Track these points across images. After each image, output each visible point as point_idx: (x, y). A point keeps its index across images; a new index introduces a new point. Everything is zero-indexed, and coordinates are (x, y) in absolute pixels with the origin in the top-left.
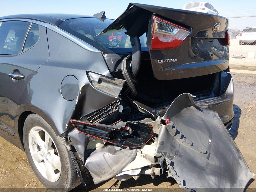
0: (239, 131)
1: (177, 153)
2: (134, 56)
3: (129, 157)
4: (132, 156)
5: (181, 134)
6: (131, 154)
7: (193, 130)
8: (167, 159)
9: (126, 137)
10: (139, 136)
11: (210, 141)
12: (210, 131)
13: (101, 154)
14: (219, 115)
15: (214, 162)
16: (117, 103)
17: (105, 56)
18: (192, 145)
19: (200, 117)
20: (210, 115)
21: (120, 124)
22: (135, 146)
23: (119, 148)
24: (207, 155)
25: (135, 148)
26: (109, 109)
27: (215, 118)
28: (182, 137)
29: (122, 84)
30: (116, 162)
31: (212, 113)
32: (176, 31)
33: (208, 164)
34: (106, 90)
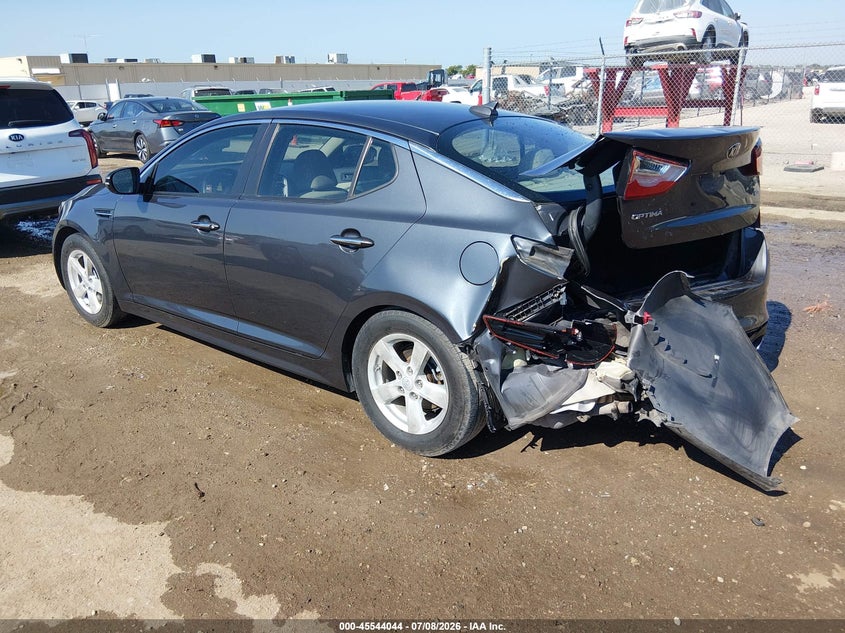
0: (780, 358)
1: (660, 373)
2: (588, 208)
3: (574, 380)
4: (580, 379)
5: (666, 341)
6: (578, 376)
7: (687, 338)
8: (644, 381)
9: (569, 348)
10: (591, 348)
11: (717, 357)
12: (717, 340)
13: (527, 376)
14: (736, 314)
15: (724, 392)
16: (560, 287)
17: (539, 208)
18: (686, 362)
19: (700, 316)
20: (717, 312)
21: (563, 324)
22: (585, 362)
23: (555, 368)
24: (711, 380)
25: (584, 367)
26: (545, 299)
27: (728, 317)
28: (668, 348)
29: (569, 257)
30: (553, 389)
31: (721, 308)
32: (665, 168)
33: (712, 395)
34: (543, 266)
